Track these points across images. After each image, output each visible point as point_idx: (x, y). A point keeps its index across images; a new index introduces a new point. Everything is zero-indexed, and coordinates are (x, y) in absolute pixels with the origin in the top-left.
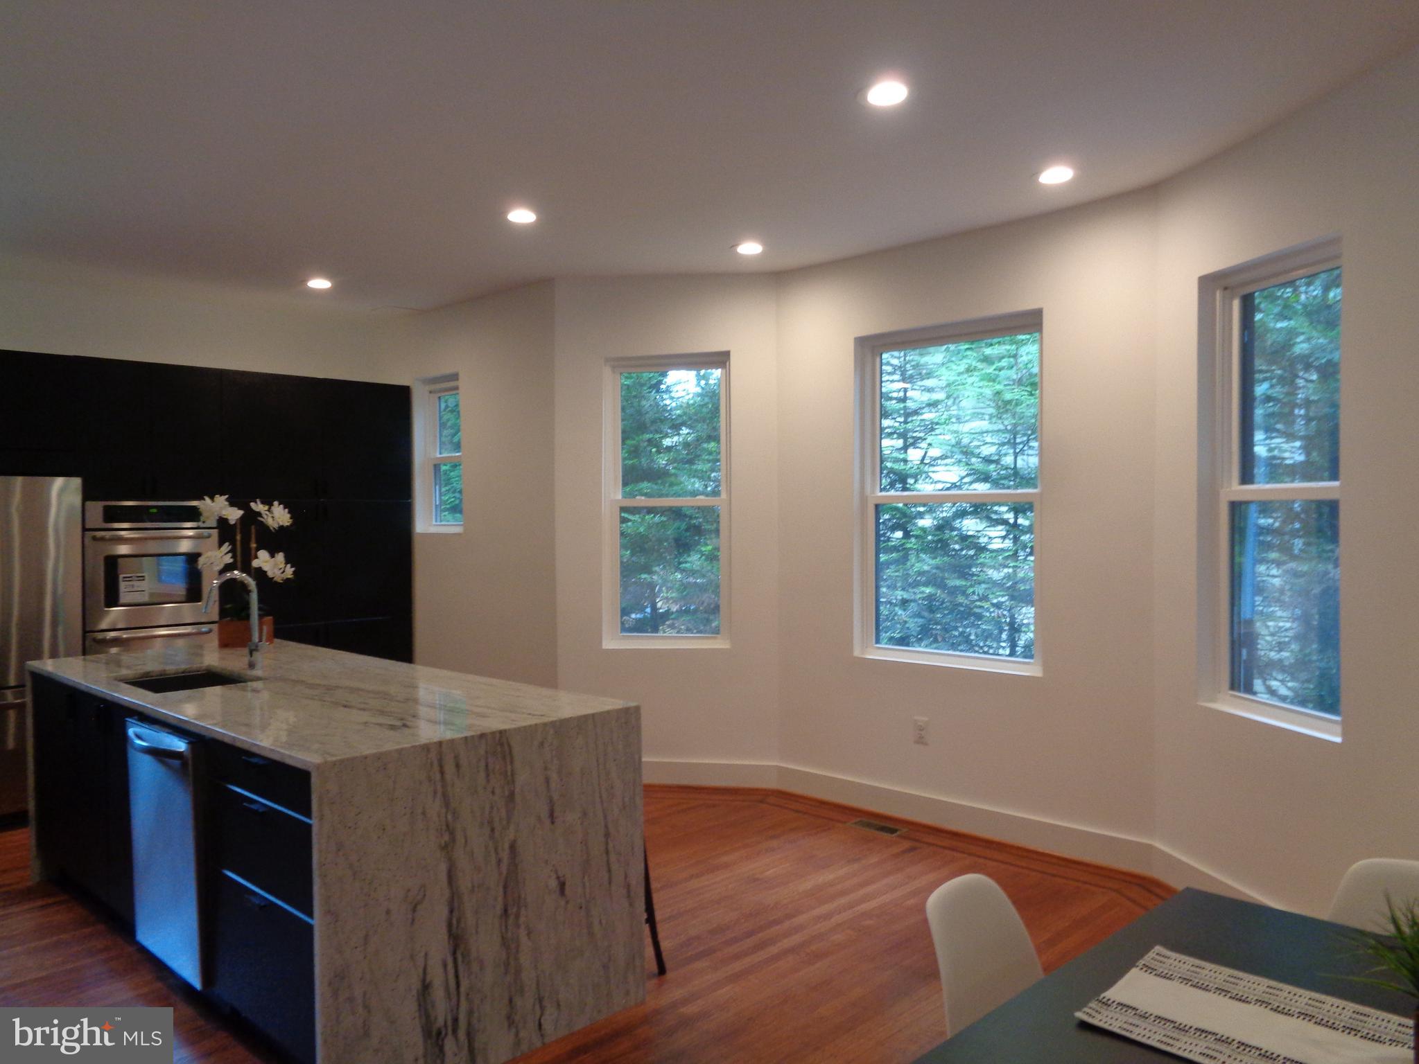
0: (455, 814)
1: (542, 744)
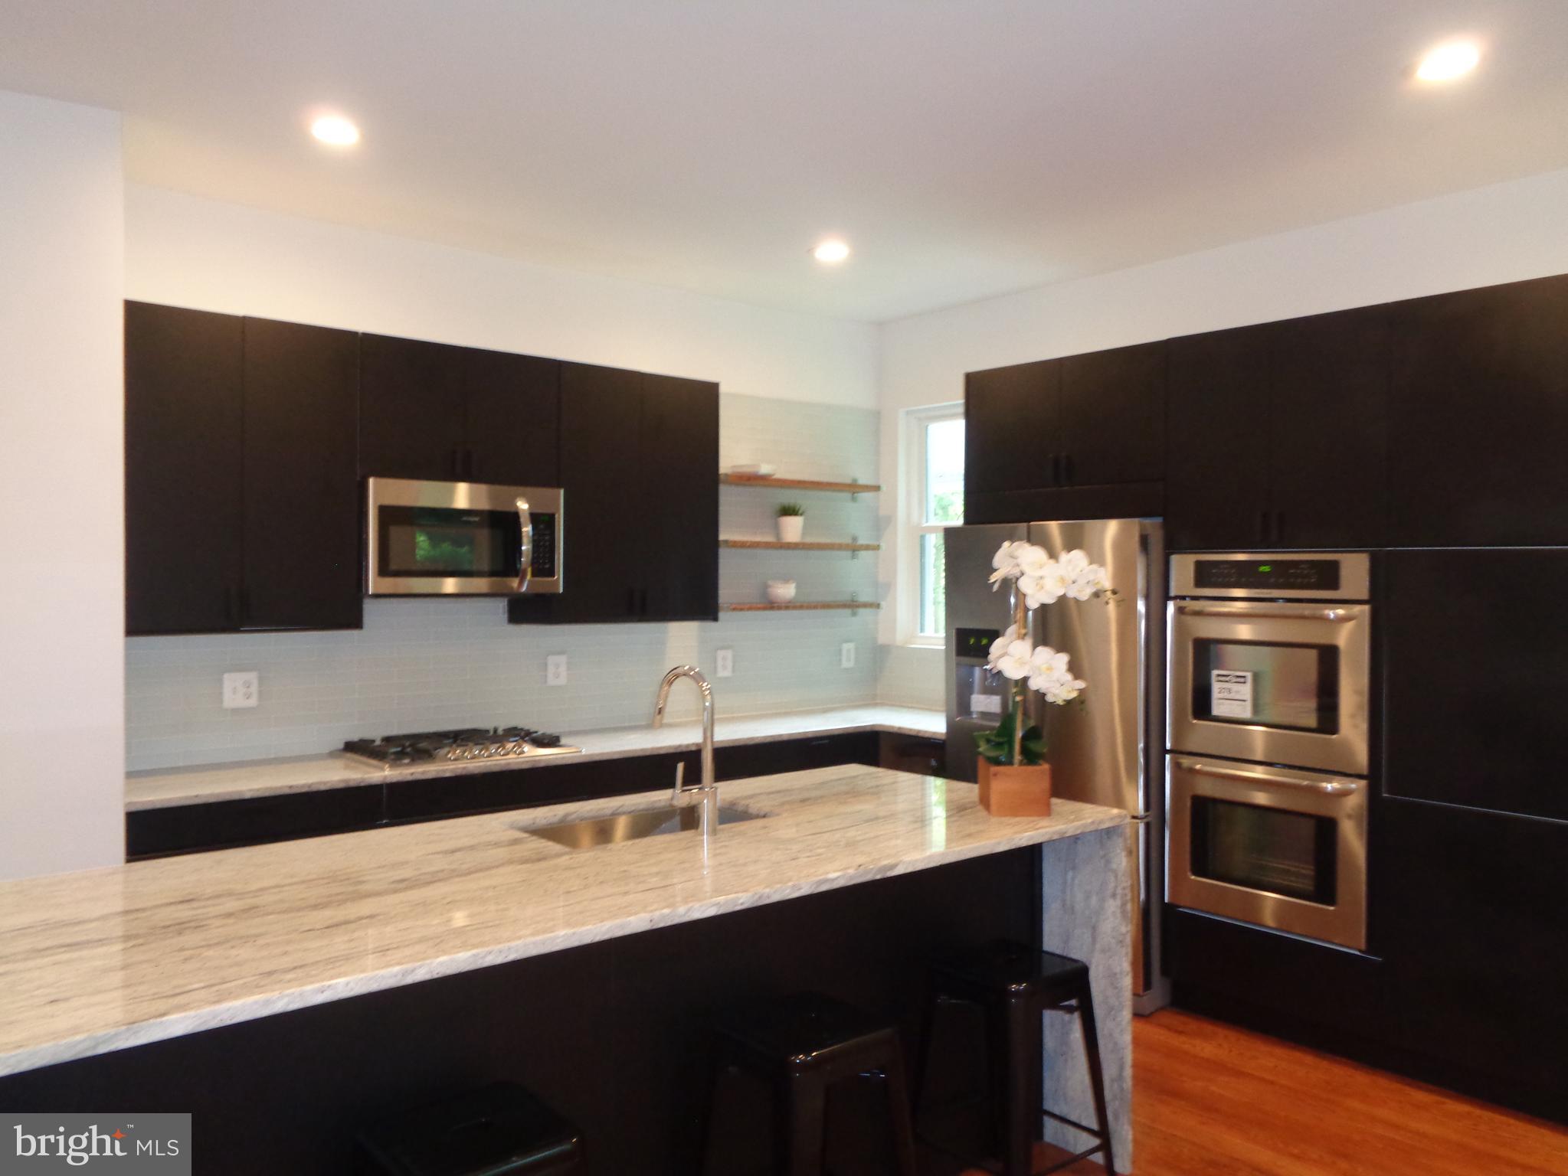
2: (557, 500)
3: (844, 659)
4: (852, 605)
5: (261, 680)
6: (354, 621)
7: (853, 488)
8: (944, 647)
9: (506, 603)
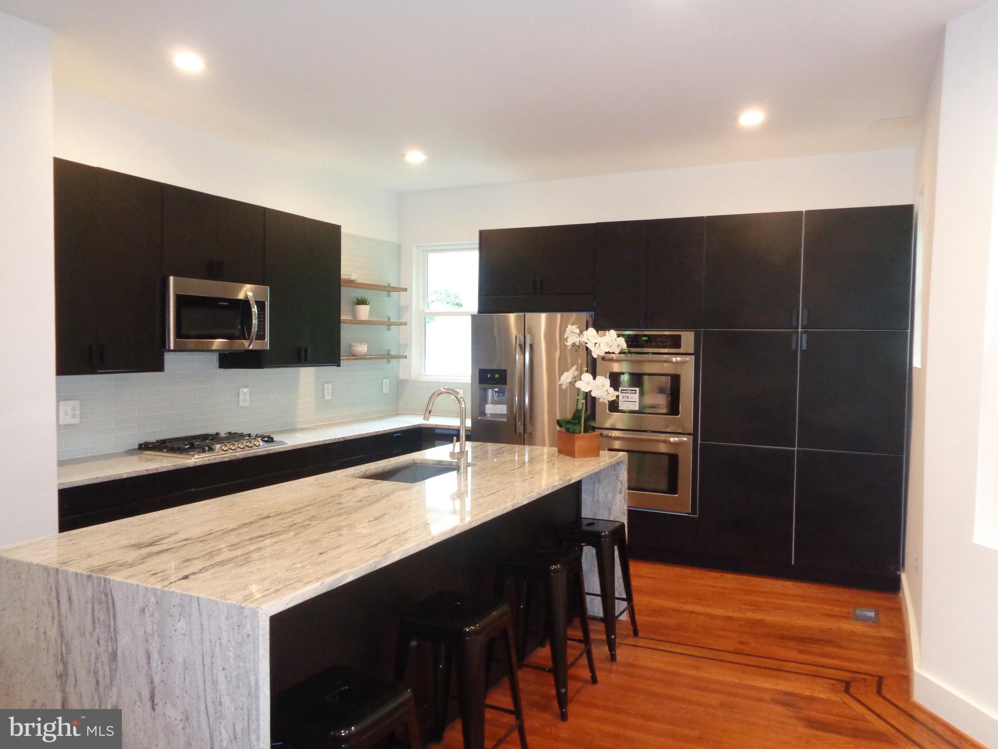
0: (69, 651)
1: (143, 610)
2: (265, 292)
3: (384, 389)
4: (388, 357)
5: (81, 405)
6: (158, 366)
7: (388, 289)
8: (470, 382)
9: (218, 355)
